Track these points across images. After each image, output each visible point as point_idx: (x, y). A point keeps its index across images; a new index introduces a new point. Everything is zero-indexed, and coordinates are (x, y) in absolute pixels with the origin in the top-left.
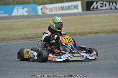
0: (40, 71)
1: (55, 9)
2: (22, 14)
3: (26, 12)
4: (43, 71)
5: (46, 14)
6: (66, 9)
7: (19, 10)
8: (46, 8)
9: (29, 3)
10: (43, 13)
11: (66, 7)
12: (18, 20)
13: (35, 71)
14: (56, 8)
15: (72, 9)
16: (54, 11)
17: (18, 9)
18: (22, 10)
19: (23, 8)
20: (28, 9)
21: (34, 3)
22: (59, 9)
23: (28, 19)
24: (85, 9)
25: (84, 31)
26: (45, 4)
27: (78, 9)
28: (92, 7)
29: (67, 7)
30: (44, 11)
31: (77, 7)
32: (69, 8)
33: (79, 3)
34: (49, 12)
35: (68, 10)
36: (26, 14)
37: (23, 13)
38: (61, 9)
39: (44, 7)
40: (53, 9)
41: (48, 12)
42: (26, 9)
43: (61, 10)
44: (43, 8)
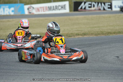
0: (25, 73)
1: (42, 9)
2: (8, 14)
3: (13, 11)
4: (29, 73)
5: (33, 14)
6: (54, 9)
7: (6, 9)
8: (33, 8)
9: (15, 3)
10: (30, 13)
11: (53, 7)
12: (4, 20)
13: (21, 73)
14: (43, 7)
15: (60, 10)
16: (41, 11)
17: (4, 9)
18: (8, 9)
19: (10, 8)
20: (15, 9)
21: (21, 2)
22: (46, 9)
23: (14, 19)
24: (73, 9)
25: (71, 32)
26: (32, 4)
27: (65, 9)
28: (80, 8)
29: (55, 7)
30: (31, 10)
31: (65, 7)
32: (56, 8)
33: (67, 3)
34: (36, 12)
35: (55, 10)
36: (12, 13)
37: (9, 12)
38: (48, 9)
39: (31, 6)
40: (40, 9)
41: (34, 12)
42: (12, 9)
43: (48, 11)
44: (30, 8)
